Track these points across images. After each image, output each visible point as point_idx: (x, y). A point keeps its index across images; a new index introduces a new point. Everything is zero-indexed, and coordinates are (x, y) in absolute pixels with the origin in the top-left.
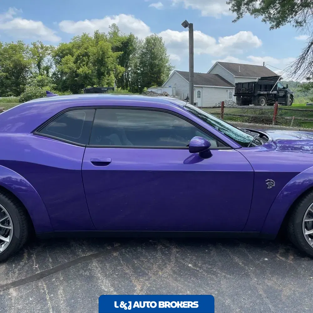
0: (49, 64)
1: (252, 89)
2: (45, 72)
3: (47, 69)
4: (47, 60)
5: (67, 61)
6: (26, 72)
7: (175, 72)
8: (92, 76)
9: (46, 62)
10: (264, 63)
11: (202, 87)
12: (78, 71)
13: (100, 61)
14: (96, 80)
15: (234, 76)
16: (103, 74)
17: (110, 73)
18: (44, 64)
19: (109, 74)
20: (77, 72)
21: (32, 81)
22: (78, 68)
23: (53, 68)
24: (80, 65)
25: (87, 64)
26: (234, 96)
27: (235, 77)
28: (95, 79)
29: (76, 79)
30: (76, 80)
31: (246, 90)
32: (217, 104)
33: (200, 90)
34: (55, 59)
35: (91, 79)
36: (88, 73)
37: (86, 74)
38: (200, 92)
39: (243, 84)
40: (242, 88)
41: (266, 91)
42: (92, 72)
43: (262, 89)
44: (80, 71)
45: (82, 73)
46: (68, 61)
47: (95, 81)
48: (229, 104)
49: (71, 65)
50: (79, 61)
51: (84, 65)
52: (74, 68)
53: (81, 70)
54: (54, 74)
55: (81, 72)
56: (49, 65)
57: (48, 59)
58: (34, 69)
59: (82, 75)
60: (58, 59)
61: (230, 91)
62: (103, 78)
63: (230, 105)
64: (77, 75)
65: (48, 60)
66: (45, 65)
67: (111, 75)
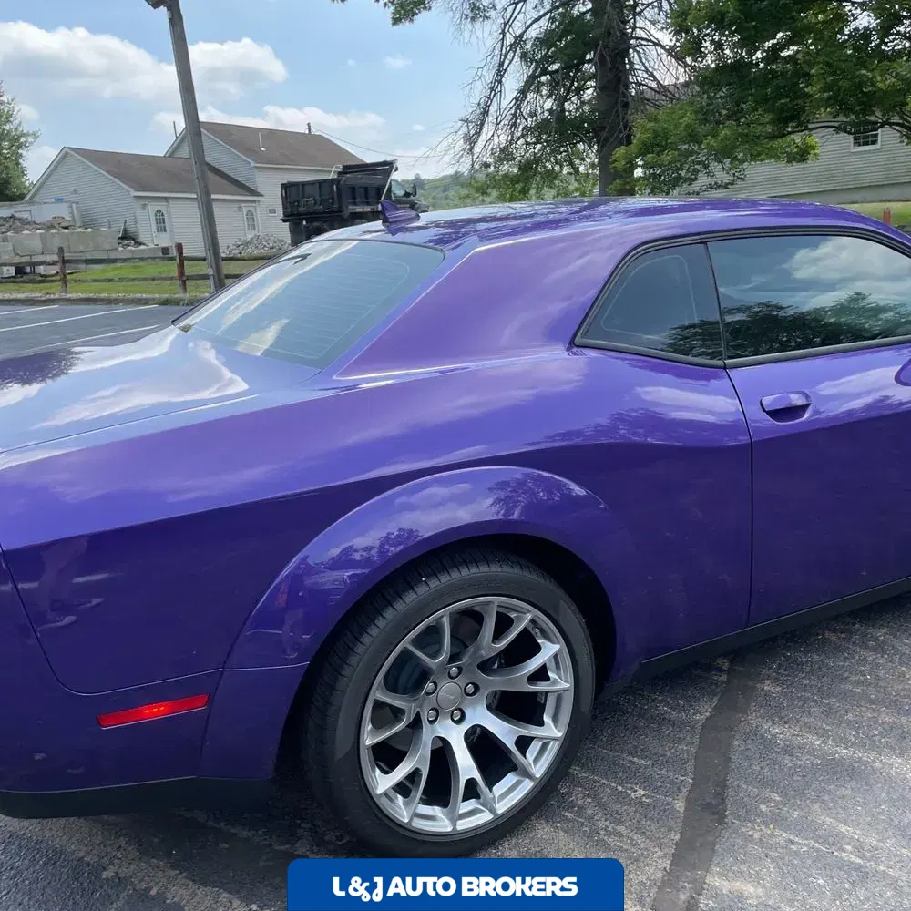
1: (333, 200)
7: (67, 153)
10: (309, 124)
11: (166, 198)
15: (253, 164)
26: (284, 221)
27: (256, 167)
31: (315, 204)
32: (231, 247)
33: (161, 206)
38: (163, 215)
39: (304, 184)
40: (304, 197)
41: (368, 204)
43: (358, 200)
48: (271, 245)
61: (250, 209)
63: (273, 251)
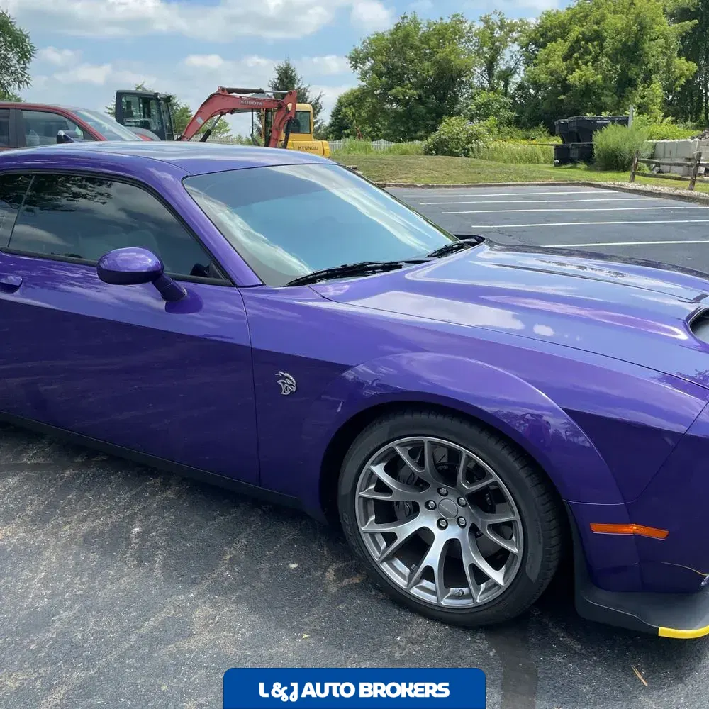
0: (512, 64)
2: (502, 83)
3: (506, 76)
4: (510, 55)
5: (549, 55)
6: (459, 86)
8: (602, 90)
9: (506, 60)
12: (569, 77)
13: (631, 51)
14: (610, 98)
16: (631, 83)
17: (651, 79)
18: (502, 65)
19: (647, 81)
20: (567, 80)
21: (467, 106)
22: (572, 71)
23: (519, 74)
24: (577, 63)
25: (595, 59)
28: (607, 96)
29: (563, 97)
30: (562, 100)
34: (526, 51)
35: (598, 96)
36: (594, 82)
37: (587, 84)
42: (604, 79)
44: (573, 78)
45: (577, 83)
46: (552, 55)
47: (608, 100)
49: (557, 63)
50: (575, 55)
51: (586, 64)
52: (562, 71)
53: (577, 73)
54: (521, 87)
55: (575, 80)
56: (512, 67)
57: (511, 51)
58: (478, 77)
59: (576, 86)
60: (533, 51)
62: (631, 92)
64: (566, 88)
65: (512, 56)
66: (503, 68)
67: (652, 85)
